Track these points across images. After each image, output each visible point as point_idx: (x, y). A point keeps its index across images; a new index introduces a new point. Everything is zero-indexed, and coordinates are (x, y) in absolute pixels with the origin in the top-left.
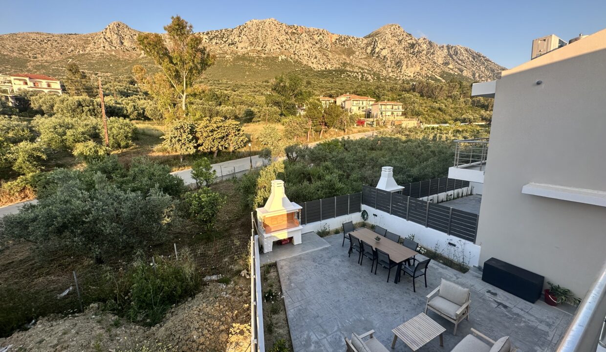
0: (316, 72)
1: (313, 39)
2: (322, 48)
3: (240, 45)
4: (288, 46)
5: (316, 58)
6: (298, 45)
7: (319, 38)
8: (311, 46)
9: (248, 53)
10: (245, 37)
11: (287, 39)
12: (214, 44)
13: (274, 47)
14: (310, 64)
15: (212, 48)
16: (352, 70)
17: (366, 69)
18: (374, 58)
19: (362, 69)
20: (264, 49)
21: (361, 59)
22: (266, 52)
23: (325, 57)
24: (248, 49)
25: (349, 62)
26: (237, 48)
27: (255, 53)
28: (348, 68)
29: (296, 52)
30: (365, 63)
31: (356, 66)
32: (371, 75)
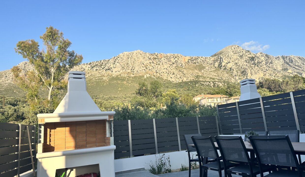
0: (175, 84)
1: (170, 61)
2: (178, 67)
3: (114, 70)
4: (151, 68)
5: (174, 74)
6: (159, 66)
7: (175, 60)
8: (169, 66)
9: (120, 75)
10: (118, 64)
11: (150, 63)
12: (94, 70)
13: (140, 69)
14: (169, 79)
15: (93, 73)
16: (204, 80)
17: (216, 79)
18: (221, 70)
19: (213, 79)
20: (133, 71)
21: (211, 71)
22: (134, 73)
23: (181, 73)
24: (121, 72)
25: (201, 75)
26: (112, 72)
27: (126, 74)
28: (201, 79)
29: (158, 71)
30: (215, 74)
31: (208, 77)
32: (221, 83)
